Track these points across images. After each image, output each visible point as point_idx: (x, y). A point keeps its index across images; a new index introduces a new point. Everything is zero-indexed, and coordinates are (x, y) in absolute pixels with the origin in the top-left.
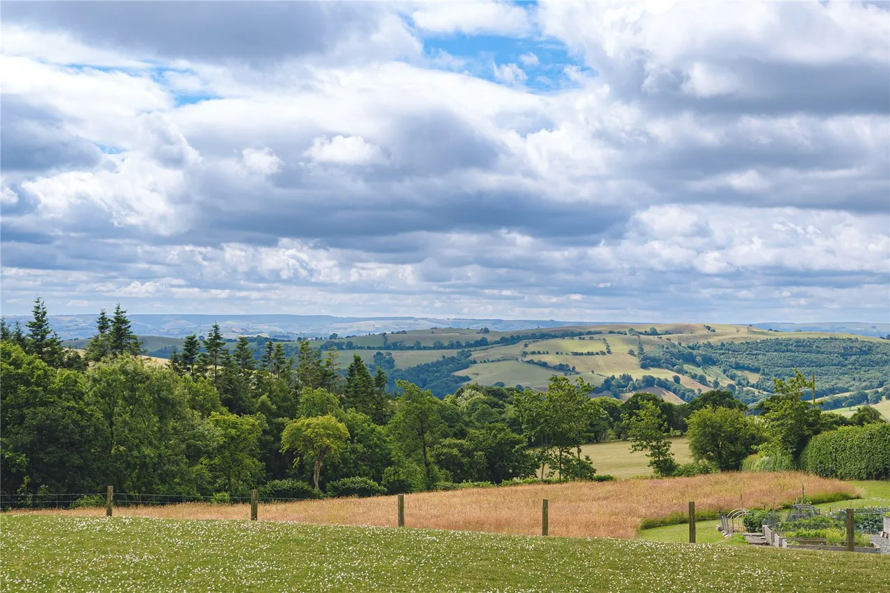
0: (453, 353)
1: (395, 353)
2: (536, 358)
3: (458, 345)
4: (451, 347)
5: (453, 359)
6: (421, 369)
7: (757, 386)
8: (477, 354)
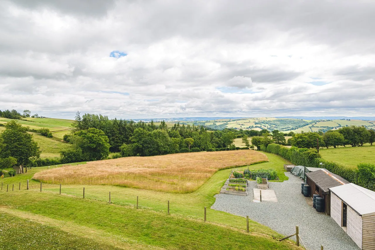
0: (225, 123)
1: (216, 123)
2: (238, 123)
3: (226, 121)
4: (225, 122)
5: (225, 124)
6: (221, 125)
7: (275, 127)
8: (229, 123)
